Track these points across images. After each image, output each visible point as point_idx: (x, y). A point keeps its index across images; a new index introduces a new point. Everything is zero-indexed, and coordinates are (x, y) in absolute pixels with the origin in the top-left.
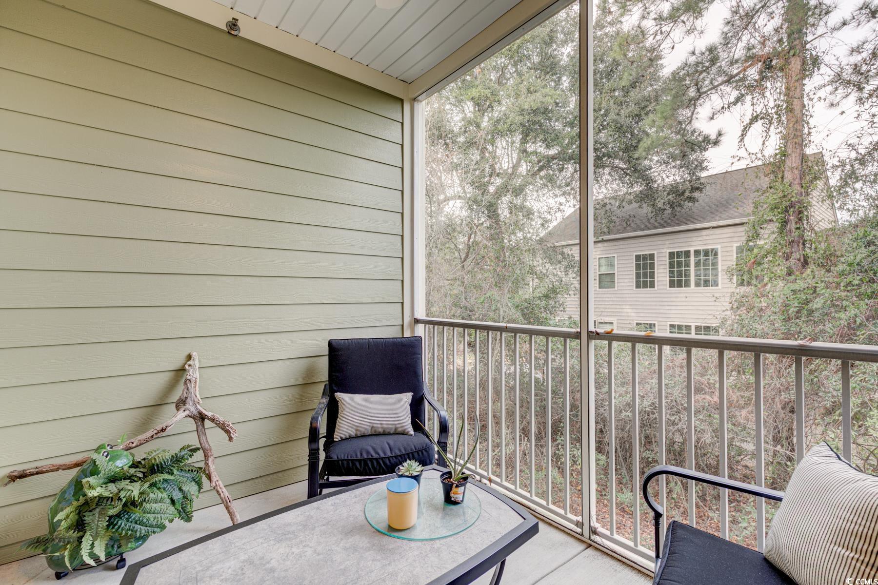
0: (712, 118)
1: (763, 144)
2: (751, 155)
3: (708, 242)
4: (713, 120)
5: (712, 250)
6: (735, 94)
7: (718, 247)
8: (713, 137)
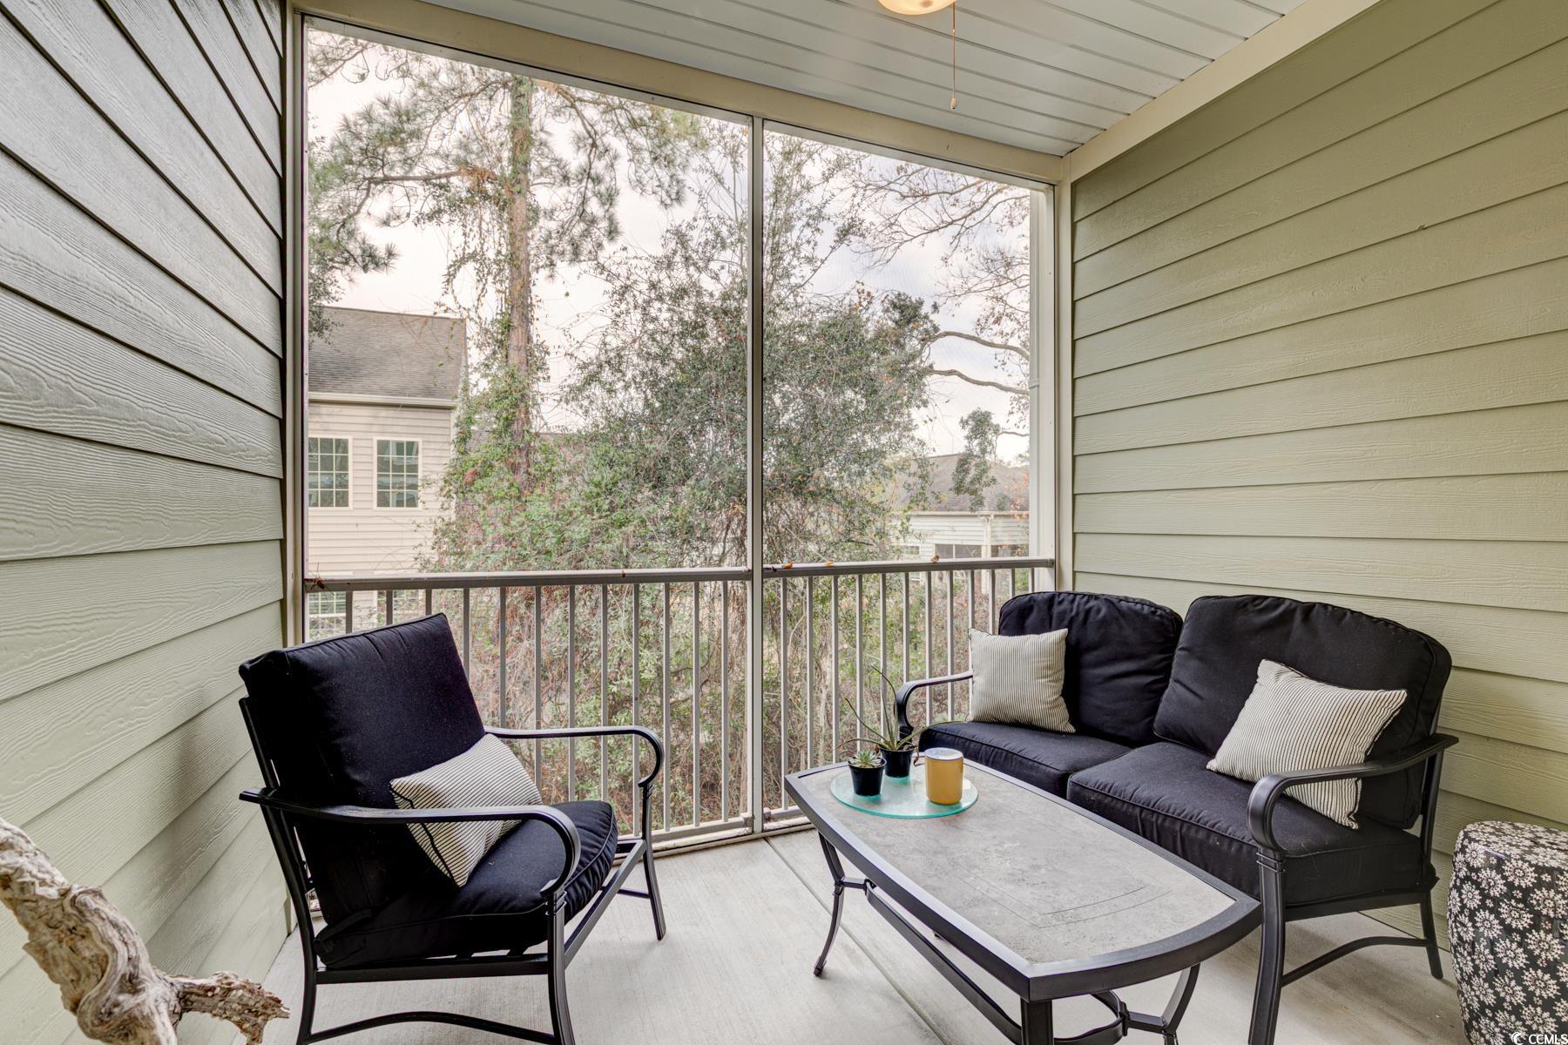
0: (386, 223)
1: (479, 300)
2: (462, 309)
3: (332, 427)
4: (386, 228)
5: (338, 441)
6: (430, 205)
7: (350, 438)
8: (382, 253)
